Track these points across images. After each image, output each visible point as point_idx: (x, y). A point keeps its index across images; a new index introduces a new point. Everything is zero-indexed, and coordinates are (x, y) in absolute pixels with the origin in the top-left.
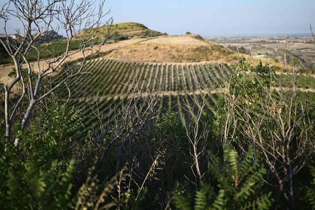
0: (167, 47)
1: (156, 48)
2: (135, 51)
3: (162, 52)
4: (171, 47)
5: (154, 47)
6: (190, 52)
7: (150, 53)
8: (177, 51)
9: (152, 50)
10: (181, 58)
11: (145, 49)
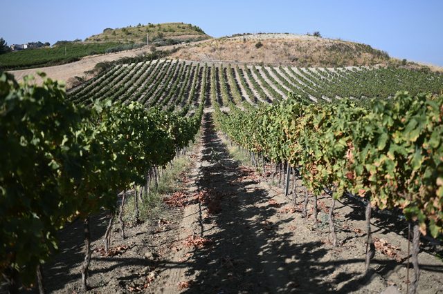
0: (277, 44)
1: (259, 45)
2: (221, 49)
3: (270, 52)
4: (285, 44)
5: (255, 44)
6: (321, 51)
7: (248, 52)
8: (299, 49)
9: (252, 48)
10: (309, 60)
11: (238, 46)
